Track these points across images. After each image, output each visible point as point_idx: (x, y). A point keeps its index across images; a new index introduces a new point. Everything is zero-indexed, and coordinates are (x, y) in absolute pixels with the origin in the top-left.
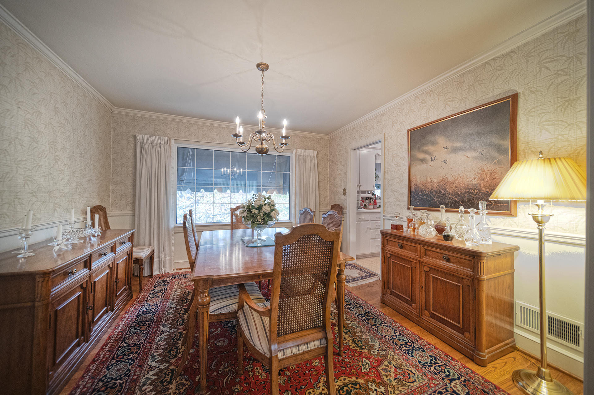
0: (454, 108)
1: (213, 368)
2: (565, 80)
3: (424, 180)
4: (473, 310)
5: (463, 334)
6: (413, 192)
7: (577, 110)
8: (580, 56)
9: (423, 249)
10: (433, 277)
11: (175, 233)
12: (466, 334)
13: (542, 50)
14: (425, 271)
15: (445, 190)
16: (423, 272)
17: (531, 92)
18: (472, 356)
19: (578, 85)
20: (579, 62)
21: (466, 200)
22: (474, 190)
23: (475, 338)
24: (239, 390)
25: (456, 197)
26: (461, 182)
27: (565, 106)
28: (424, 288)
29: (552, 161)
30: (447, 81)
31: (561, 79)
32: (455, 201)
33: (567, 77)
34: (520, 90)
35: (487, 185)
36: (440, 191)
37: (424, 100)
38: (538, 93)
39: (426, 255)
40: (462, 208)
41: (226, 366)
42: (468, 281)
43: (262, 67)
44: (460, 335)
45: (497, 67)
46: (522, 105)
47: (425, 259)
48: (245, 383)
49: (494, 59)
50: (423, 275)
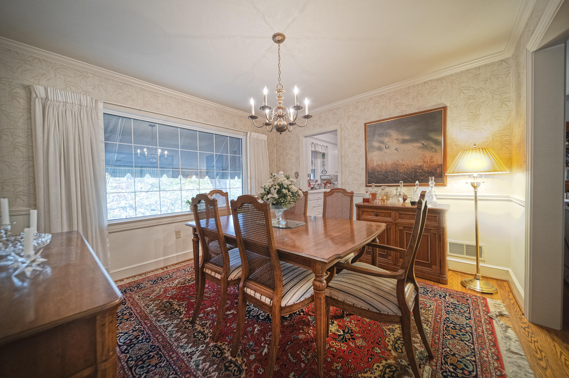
0: (402, 111)
1: (294, 361)
2: (473, 102)
3: (380, 163)
4: (438, 249)
5: (431, 268)
6: (370, 172)
7: (480, 121)
8: (481, 89)
9: (397, 214)
10: (406, 233)
11: (109, 233)
12: (434, 267)
13: (461, 81)
14: (400, 230)
15: (397, 170)
16: (398, 231)
17: (455, 106)
18: (439, 280)
19: (480, 106)
20: (480, 93)
21: (413, 177)
22: (419, 170)
23: (441, 267)
24: (340, 366)
25: (406, 175)
26: (409, 164)
27: (473, 118)
28: (399, 242)
29: (481, 150)
30: (397, 90)
31: (471, 101)
32: (405, 178)
33: (474, 101)
34: (448, 105)
35: (428, 166)
36: (393, 172)
37: (377, 102)
38: (459, 108)
39: (400, 218)
40: (417, 182)
41: (305, 354)
42: (434, 230)
43: (279, 39)
44: (428, 269)
45: (433, 86)
46: (449, 114)
47: (400, 221)
48: (337, 359)
49: (431, 80)
50: (398, 233)
